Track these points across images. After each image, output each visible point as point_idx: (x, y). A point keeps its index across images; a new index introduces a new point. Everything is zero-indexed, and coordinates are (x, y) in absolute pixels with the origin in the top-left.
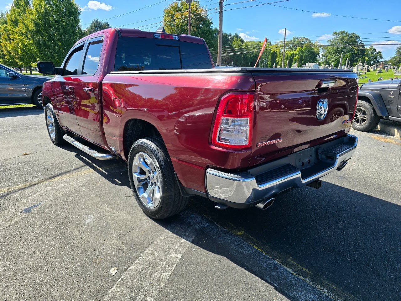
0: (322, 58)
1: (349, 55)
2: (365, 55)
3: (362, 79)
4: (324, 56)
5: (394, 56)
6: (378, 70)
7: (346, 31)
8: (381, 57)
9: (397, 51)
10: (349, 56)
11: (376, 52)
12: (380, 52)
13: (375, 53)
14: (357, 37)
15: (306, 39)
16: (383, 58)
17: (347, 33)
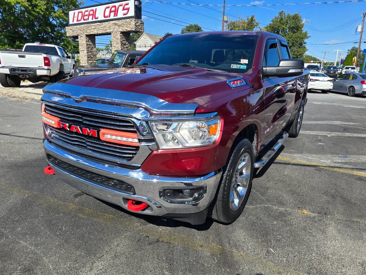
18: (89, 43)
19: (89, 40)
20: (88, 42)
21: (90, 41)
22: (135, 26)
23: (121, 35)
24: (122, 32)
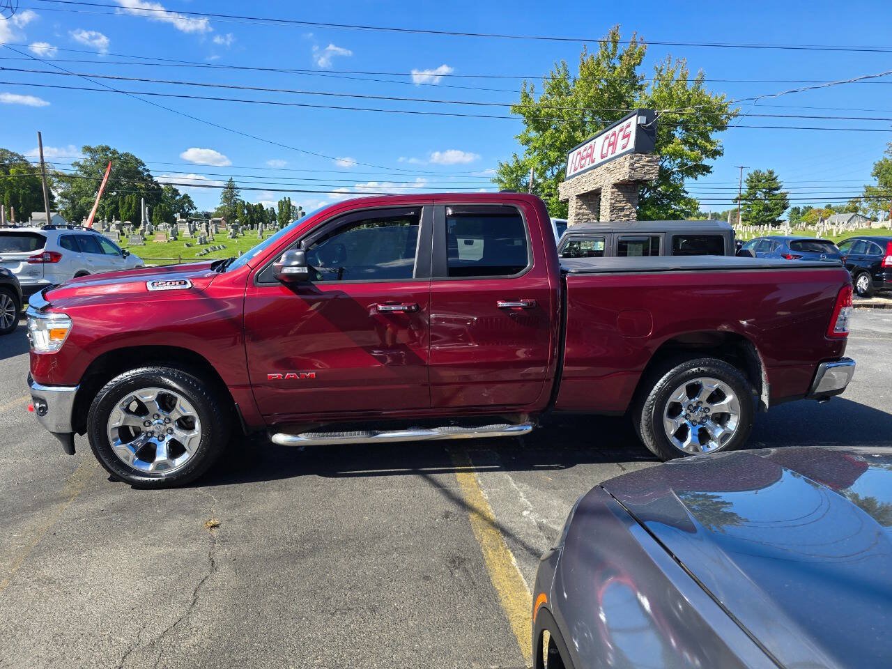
0: (61, 202)
1: (134, 199)
2: (162, 201)
3: (224, 250)
4: (66, 198)
5: (219, 206)
6: (231, 234)
7: (112, 148)
8: (191, 206)
9: (222, 196)
10: (134, 202)
11: (178, 194)
12: (186, 196)
13: (178, 198)
14: (138, 163)
15: (12, 154)
16: (196, 209)
17: (114, 152)
18: (581, 211)
19: (582, 205)
20: (580, 209)
21: (584, 206)
22: (630, 170)
23: (614, 190)
24: (616, 185)
